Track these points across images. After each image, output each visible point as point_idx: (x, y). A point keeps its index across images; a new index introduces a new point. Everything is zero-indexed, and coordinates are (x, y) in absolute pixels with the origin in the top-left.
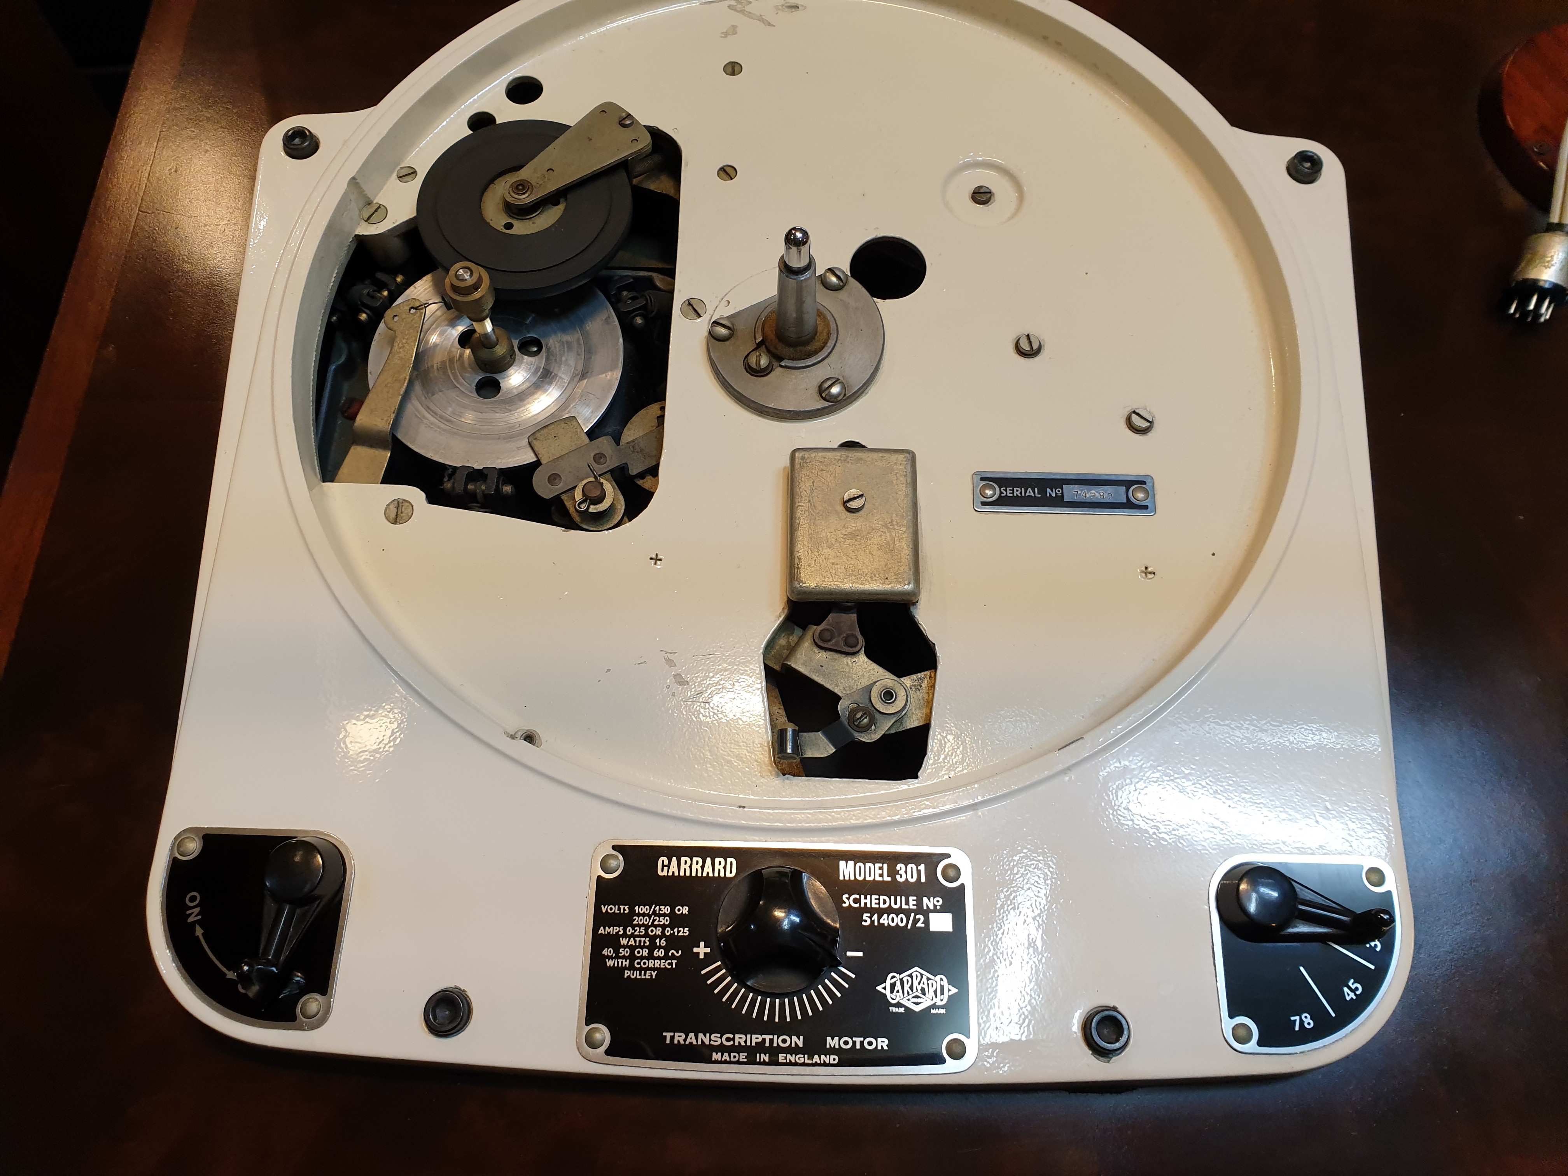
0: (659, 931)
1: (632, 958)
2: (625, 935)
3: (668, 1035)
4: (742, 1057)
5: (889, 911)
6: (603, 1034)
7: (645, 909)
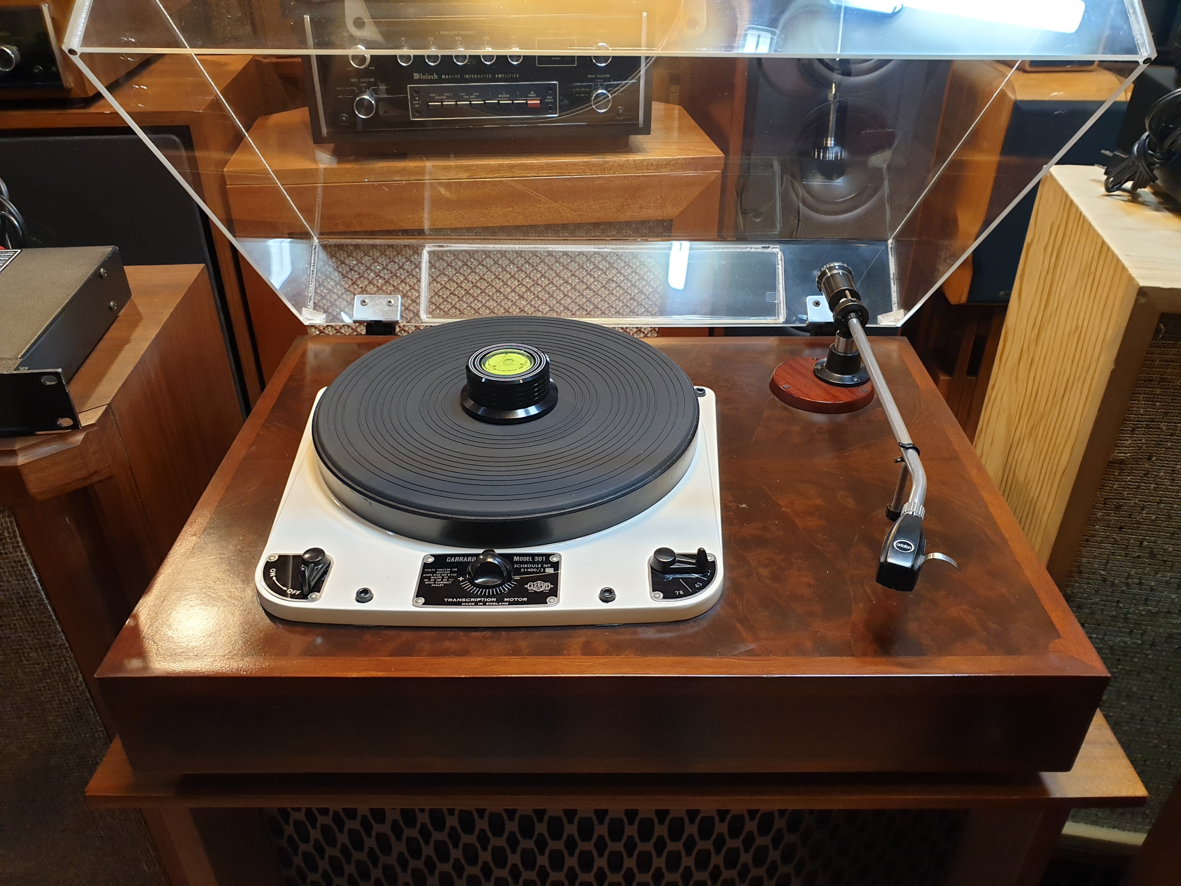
0: (446, 575)
1: (435, 581)
2: (433, 576)
3: (446, 600)
4: (473, 604)
5: (531, 568)
6: (422, 600)
7: (442, 570)
